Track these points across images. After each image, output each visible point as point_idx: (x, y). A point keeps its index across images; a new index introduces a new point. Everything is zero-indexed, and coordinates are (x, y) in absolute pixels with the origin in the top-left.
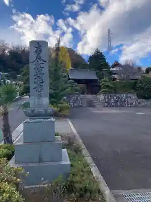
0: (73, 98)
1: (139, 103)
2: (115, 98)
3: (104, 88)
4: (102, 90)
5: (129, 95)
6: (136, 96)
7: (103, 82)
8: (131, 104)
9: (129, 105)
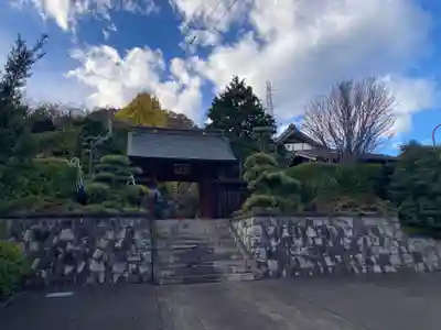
0: (110, 236)
1: (417, 257)
2: (311, 233)
3: (263, 192)
4: (254, 197)
5: (368, 222)
6: (398, 226)
7: (256, 167)
8: (384, 260)
9: (377, 269)
